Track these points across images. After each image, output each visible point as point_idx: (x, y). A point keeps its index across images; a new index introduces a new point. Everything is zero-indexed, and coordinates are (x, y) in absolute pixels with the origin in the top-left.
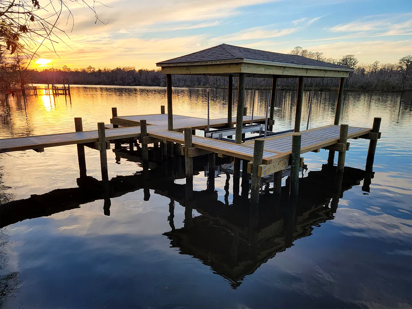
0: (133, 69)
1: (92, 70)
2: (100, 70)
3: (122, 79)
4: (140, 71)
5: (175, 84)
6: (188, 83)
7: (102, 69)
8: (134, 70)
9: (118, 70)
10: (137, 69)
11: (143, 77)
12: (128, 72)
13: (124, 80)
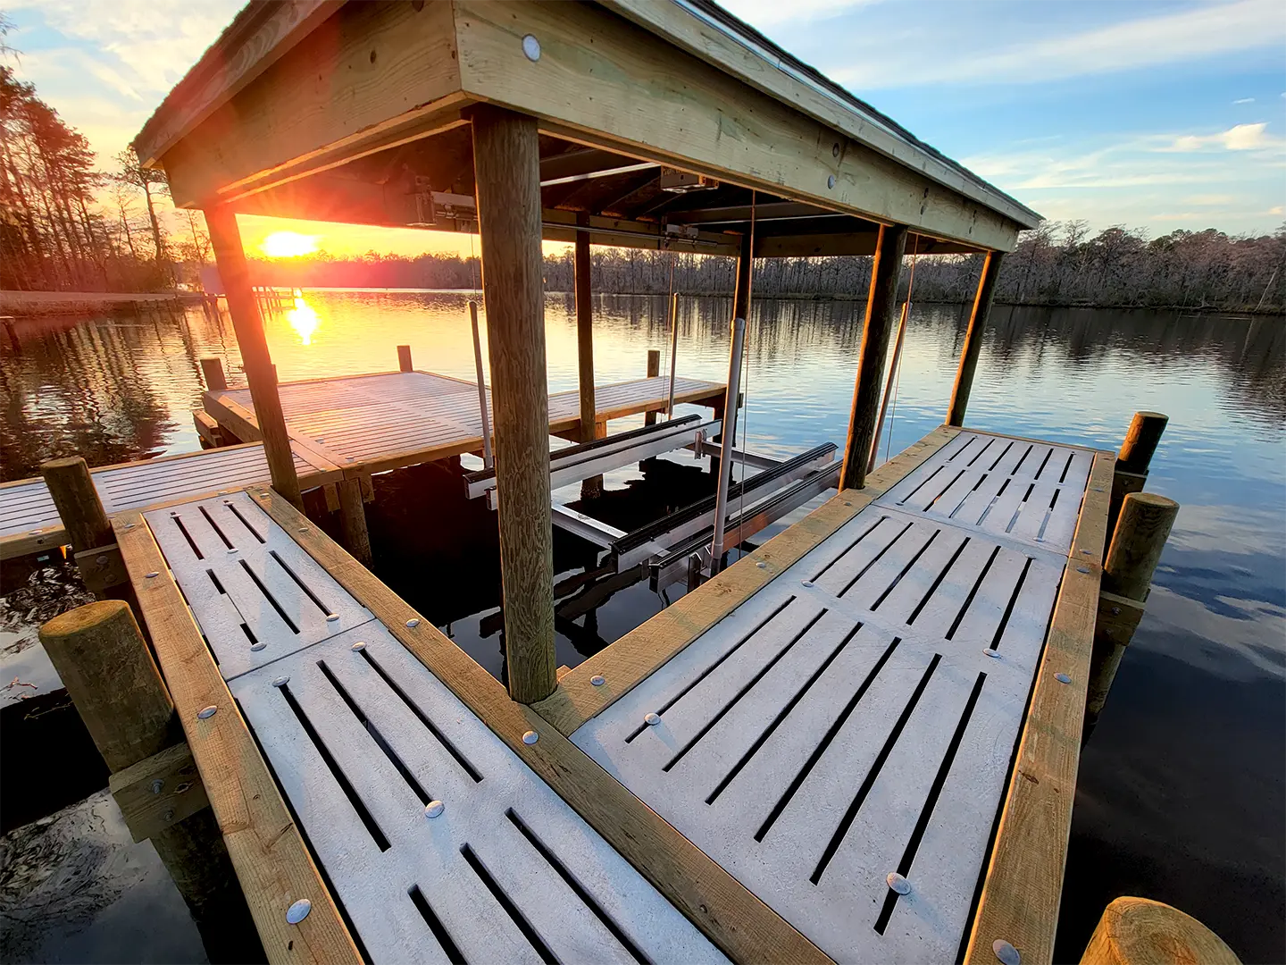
0: (454, 256)
3: (434, 274)
4: (472, 261)
8: (457, 259)
9: (427, 258)
10: (464, 257)
13: (437, 276)
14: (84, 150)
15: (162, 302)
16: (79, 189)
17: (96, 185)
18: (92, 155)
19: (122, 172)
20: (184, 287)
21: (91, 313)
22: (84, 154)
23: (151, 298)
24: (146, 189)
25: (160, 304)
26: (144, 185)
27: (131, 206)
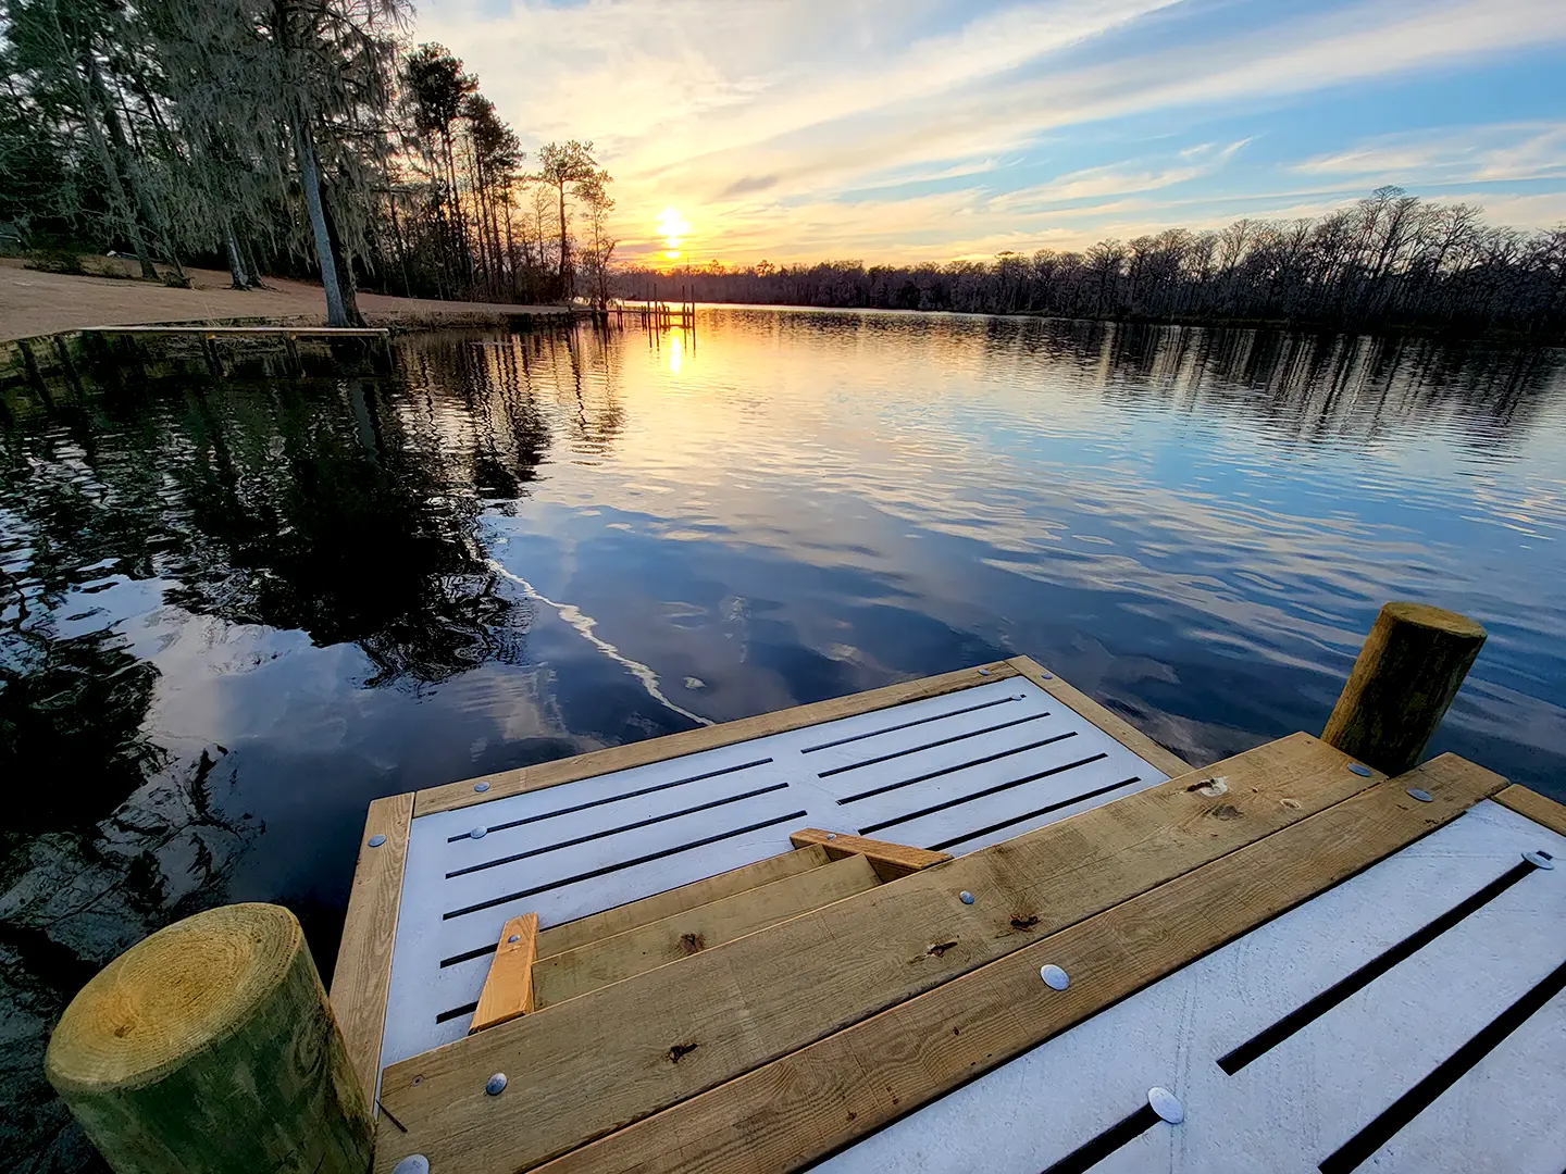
1: (768, 268)
2: (784, 270)
3: (830, 290)
4: (875, 272)
5: (957, 303)
6: (992, 302)
7: (789, 267)
9: (824, 268)
10: (867, 267)
11: (879, 286)
12: (846, 274)
13: (834, 294)
14: (515, 152)
15: (554, 315)
16: (506, 194)
17: (521, 188)
18: (521, 155)
19: (542, 171)
20: (579, 300)
21: (488, 326)
22: (513, 155)
23: (544, 310)
24: (561, 189)
25: (552, 319)
26: (559, 184)
27: (547, 211)
